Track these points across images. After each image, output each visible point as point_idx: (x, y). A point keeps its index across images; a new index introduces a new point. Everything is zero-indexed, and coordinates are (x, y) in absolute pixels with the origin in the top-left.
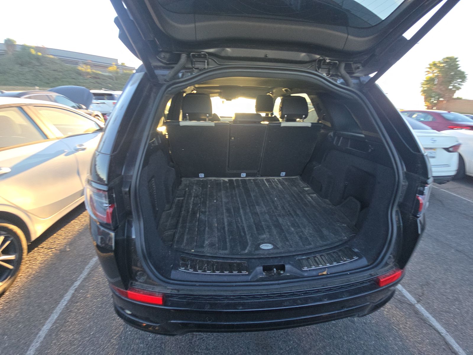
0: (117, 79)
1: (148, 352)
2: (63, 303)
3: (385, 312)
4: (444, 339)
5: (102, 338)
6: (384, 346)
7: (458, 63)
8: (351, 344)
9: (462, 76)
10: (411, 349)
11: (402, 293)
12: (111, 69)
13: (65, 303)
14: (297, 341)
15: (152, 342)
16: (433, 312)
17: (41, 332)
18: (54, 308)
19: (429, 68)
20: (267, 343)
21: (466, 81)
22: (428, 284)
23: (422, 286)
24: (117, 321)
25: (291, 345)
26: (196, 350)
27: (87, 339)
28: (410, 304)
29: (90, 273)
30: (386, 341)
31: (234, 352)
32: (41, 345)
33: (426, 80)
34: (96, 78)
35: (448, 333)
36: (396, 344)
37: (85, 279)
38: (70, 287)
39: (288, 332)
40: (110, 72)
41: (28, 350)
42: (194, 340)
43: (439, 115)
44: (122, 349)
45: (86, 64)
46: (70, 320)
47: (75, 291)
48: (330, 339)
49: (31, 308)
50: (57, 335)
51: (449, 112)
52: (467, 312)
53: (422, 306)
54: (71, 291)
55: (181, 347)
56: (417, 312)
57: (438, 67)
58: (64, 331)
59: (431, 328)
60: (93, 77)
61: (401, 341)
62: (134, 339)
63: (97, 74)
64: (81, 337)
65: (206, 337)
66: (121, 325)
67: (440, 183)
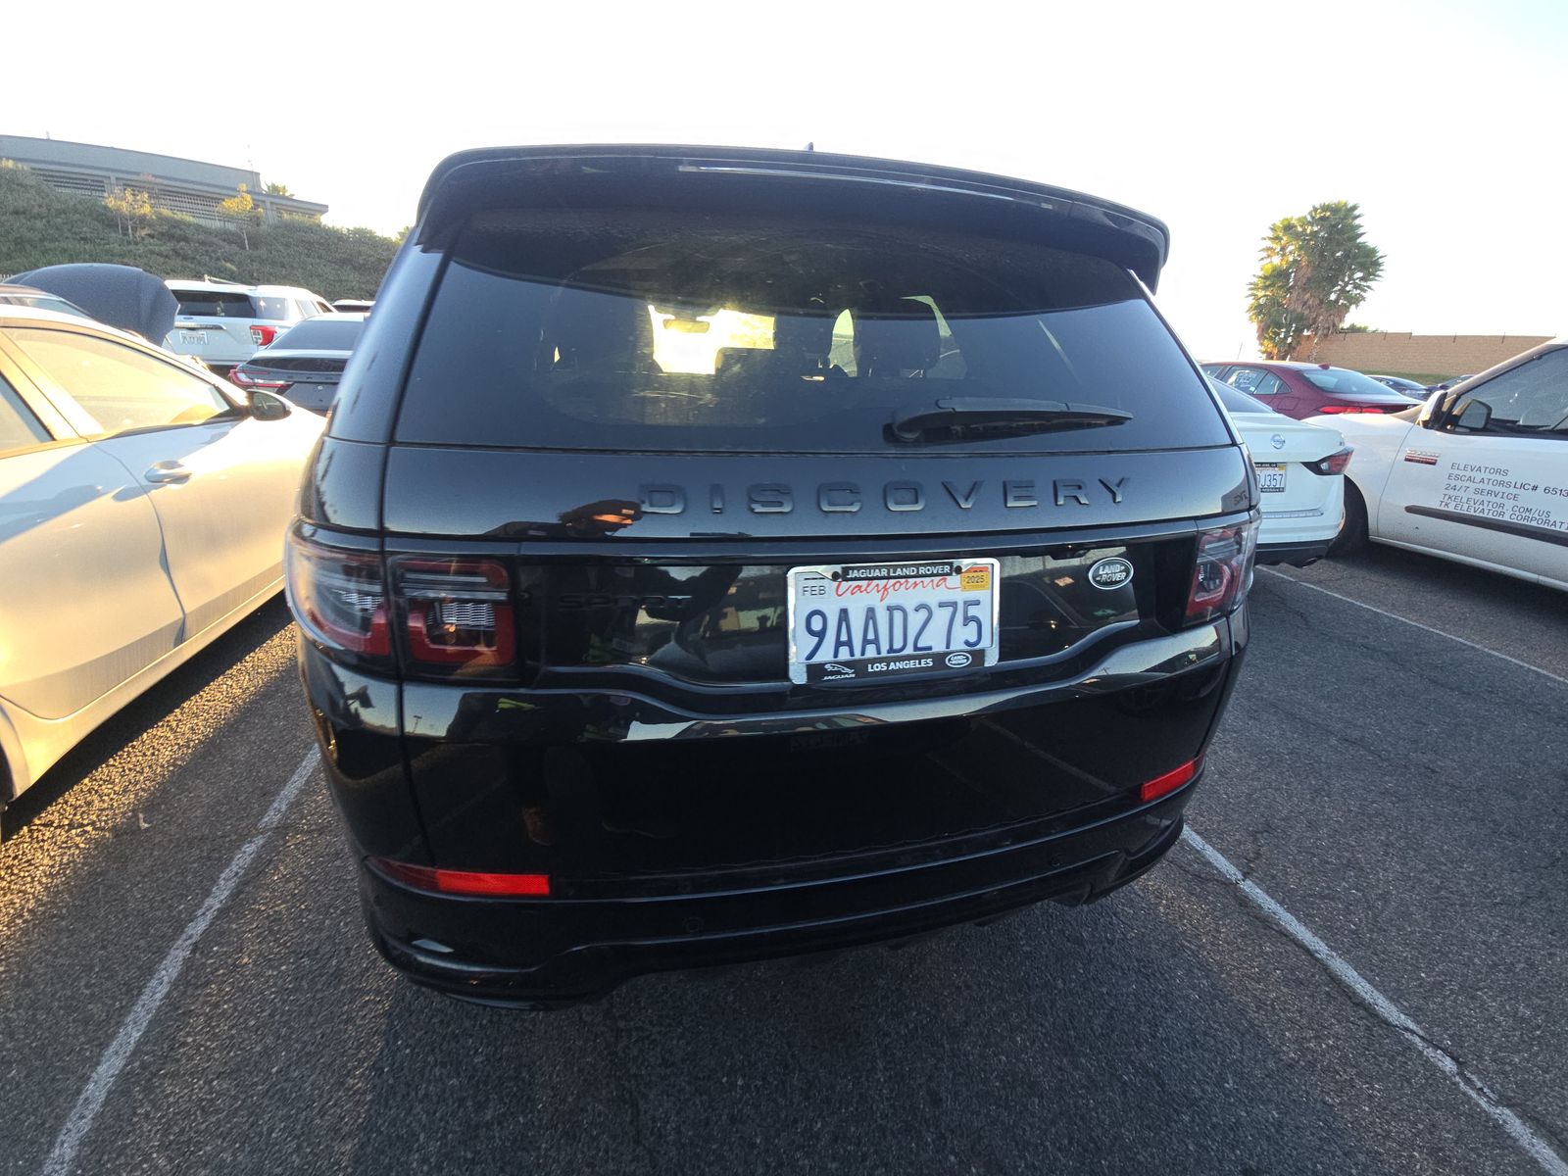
0: (255, 242)
1: (479, 1098)
2: (157, 990)
3: (1162, 909)
4: (1325, 969)
5: (313, 1077)
6: (1163, 992)
7: (1357, 222)
8: (1076, 996)
9: (1368, 263)
10: (1236, 997)
11: (1203, 857)
12: (230, 205)
13: (164, 990)
14: (928, 1009)
15: (488, 1068)
16: (1287, 900)
17: (91, 1086)
18: (125, 1010)
19: (1270, 239)
20: (845, 1025)
21: (1379, 276)
22: (1268, 828)
23: (1254, 834)
24: (358, 1022)
25: (911, 1022)
26: (632, 1072)
27: (260, 1087)
28: (1227, 882)
29: (240, 892)
30: (1166, 980)
31: (749, 1062)
32: (96, 1126)
33: (1261, 274)
34: (172, 237)
35: (1334, 954)
36: (1194, 987)
37: (223, 912)
38: (174, 939)
39: (903, 988)
40: (228, 218)
41: (51, 1144)
42: (620, 1045)
43: (1298, 375)
44: (387, 1102)
45: (137, 187)
46: (190, 1040)
47: (194, 951)
48: (1020, 991)
49: (41, 1016)
50: (148, 1089)
51: (1325, 367)
52: (1384, 897)
53: (1257, 884)
54: (178, 955)
55: (583, 1069)
56: (1244, 902)
57: (1297, 236)
58: (174, 1075)
59: (1284, 939)
60: (163, 234)
61: (1207, 977)
62: (424, 1068)
63: (177, 224)
64: (237, 1086)
65: (659, 1033)
66: (376, 1032)
67: (1299, 564)
